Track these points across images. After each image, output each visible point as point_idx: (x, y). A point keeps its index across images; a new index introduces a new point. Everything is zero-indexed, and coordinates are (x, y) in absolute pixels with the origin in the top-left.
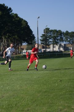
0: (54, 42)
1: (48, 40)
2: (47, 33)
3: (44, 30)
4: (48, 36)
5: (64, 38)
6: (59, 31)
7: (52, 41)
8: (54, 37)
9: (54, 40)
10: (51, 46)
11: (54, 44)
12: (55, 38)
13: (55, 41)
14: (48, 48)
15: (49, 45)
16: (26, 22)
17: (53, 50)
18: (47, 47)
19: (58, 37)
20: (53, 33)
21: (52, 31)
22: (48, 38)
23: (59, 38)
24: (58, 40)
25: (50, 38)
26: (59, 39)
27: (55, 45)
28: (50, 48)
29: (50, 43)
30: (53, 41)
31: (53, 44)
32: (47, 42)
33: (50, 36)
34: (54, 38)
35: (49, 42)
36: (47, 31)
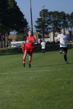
0: (55, 29)
1: (47, 26)
2: (45, 17)
3: (40, 12)
4: (46, 21)
5: (69, 23)
6: (61, 12)
7: (51, 27)
8: (55, 21)
9: (55, 26)
10: (51, 34)
11: (56, 32)
12: (56, 23)
13: (57, 28)
14: (47, 38)
15: (48, 33)
16: (15, 1)
17: (54, 40)
18: (46, 35)
19: (61, 21)
20: (53, 16)
21: (51, 13)
22: (46, 24)
23: (62, 23)
24: (60, 25)
25: (49, 24)
26: (62, 24)
28: (49, 37)
29: (49, 30)
30: (53, 28)
31: (54, 32)
32: (45, 29)
33: (49, 20)
34: (55, 23)
35: (48, 29)
36: (45, 14)
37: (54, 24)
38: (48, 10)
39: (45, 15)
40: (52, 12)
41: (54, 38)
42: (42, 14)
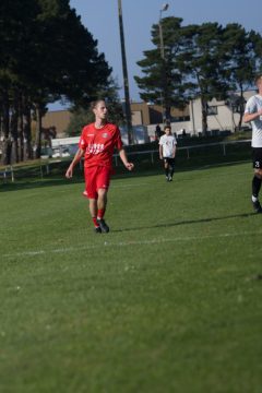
0: (209, 88)
1: (178, 78)
2: (172, 46)
3: (155, 26)
4: (174, 60)
5: (258, 64)
6: (229, 27)
7: (195, 81)
8: (208, 59)
9: (208, 76)
10: (196, 108)
11: (211, 100)
12: (211, 67)
13: (214, 84)
14: (181, 119)
15: (182, 104)
17: (205, 126)
18: (175, 112)
19: (228, 58)
20: (199, 41)
21: (193, 31)
22: (176, 71)
23: (233, 63)
24: (225, 74)
25: (188, 70)
26: (233, 69)
27: (213, 102)
28: (188, 119)
29: (187, 92)
30: (202, 83)
31: (205, 98)
32: (174, 88)
33: (188, 56)
34: (209, 65)
35: (182, 90)
36: (171, 34)
37: (204, 69)
38: (181, 20)
39: (173, 38)
40: (197, 27)
41: (205, 120)
42: (161, 36)
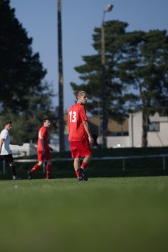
0: (152, 102)
1: (118, 88)
3: (97, 30)
4: (115, 68)
7: (137, 92)
8: (153, 70)
9: (151, 88)
10: (136, 122)
11: (153, 113)
13: (158, 97)
14: (119, 134)
15: (121, 118)
17: (145, 142)
18: (113, 126)
20: (145, 49)
21: (138, 37)
22: (117, 80)
25: (130, 80)
27: (155, 118)
28: (126, 134)
29: (127, 104)
30: (145, 96)
31: (147, 111)
32: (113, 99)
33: (130, 65)
35: (122, 101)
36: (113, 39)
37: (148, 80)
38: (126, 25)
39: (116, 43)
40: (143, 33)
41: (145, 136)
42: (103, 41)
